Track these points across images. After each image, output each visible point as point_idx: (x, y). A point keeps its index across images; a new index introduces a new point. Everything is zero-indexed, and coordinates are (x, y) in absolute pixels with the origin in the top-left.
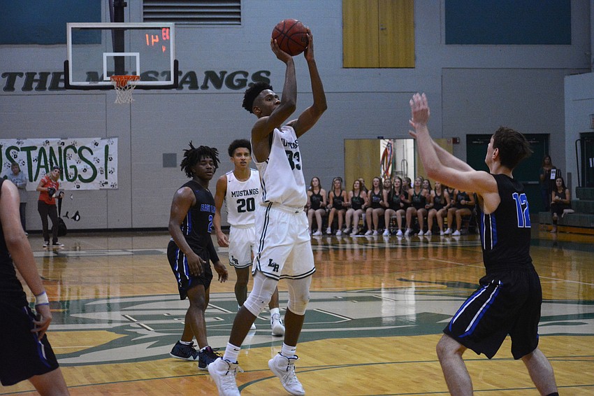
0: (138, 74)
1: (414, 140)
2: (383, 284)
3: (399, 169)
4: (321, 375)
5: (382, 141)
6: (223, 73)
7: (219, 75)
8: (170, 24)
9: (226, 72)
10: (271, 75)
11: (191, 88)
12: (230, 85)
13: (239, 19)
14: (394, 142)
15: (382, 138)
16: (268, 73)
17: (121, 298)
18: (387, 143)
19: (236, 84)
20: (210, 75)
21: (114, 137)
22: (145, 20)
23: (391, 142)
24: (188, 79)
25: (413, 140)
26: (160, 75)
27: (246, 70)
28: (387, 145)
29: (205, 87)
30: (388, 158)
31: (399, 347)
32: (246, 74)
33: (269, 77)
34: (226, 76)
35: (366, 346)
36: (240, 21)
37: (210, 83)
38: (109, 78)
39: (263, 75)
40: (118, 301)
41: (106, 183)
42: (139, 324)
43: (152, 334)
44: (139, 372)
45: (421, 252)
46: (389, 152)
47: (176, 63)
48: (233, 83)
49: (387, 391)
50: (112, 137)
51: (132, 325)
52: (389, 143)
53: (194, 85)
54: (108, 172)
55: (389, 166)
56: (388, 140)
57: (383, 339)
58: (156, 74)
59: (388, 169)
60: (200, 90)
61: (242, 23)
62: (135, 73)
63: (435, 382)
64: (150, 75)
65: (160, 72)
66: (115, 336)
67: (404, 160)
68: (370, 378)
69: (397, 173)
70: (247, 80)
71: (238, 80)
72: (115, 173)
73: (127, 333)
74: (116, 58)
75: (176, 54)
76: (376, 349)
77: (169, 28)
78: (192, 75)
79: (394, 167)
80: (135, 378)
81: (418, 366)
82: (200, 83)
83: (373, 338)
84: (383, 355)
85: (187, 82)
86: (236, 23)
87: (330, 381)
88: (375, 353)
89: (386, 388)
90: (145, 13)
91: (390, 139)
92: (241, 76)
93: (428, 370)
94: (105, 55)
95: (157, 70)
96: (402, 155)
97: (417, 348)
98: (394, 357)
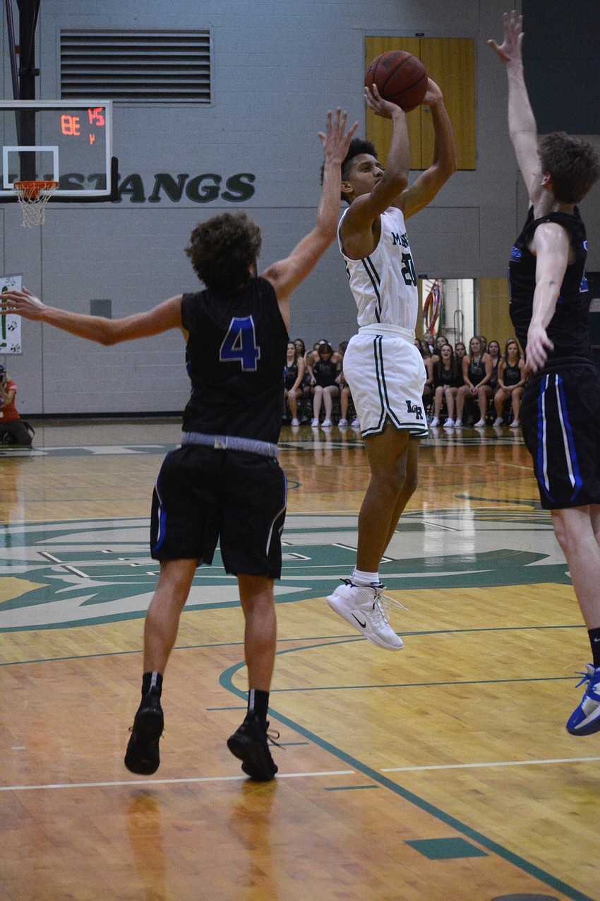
0: (56, 179)
1: (475, 280)
2: (425, 504)
3: (450, 324)
4: (354, 649)
5: (425, 282)
6: (183, 177)
7: (177, 181)
8: (106, 103)
9: (187, 176)
10: (256, 181)
11: (133, 200)
12: (194, 195)
13: (208, 95)
14: (444, 282)
15: (426, 277)
16: (252, 177)
17: (27, 525)
18: (431, 286)
19: (203, 193)
20: (163, 180)
21: (16, 275)
22: (64, 96)
23: (439, 283)
24: (129, 187)
25: (472, 280)
26: (86, 180)
27: (217, 173)
28: (432, 288)
29: (155, 198)
30: (434, 308)
31: (471, 604)
32: (217, 179)
33: (254, 184)
34: (187, 181)
35: (420, 603)
36: (209, 98)
37: (162, 193)
38: (11, 186)
39: (244, 180)
40: (22, 530)
41: (4, 345)
42: (64, 567)
43: (87, 582)
44: (71, 644)
45: (483, 453)
46: (435, 298)
47: (115, 162)
48: (198, 192)
49: (460, 676)
50: (12, 275)
51: (55, 568)
52: (435, 285)
53: (138, 196)
54: (7, 327)
55: (435, 319)
56: (433, 281)
57: (445, 593)
58: (81, 178)
59: (433, 325)
60: (147, 204)
61: (212, 101)
62: (50, 177)
63: (531, 662)
64: (73, 180)
65: (86, 175)
66: (28, 586)
67: (458, 311)
68: (431, 655)
69: (447, 330)
70: (218, 188)
71: (205, 188)
72: (18, 330)
73: (49, 581)
74: (22, 154)
75: (114, 148)
76: (437, 609)
77: (104, 108)
78: (136, 180)
79: (443, 321)
80: (67, 655)
81: (503, 635)
82: (148, 191)
83: (428, 590)
84: (447, 618)
85: (128, 191)
86: (204, 100)
87: (369, 659)
88: (433, 615)
89: (458, 672)
90: (63, 85)
91: (436, 279)
92: (210, 182)
93: (519, 643)
94: (6, 149)
95: (81, 173)
96: (455, 304)
97: (498, 607)
98: (465, 622)
